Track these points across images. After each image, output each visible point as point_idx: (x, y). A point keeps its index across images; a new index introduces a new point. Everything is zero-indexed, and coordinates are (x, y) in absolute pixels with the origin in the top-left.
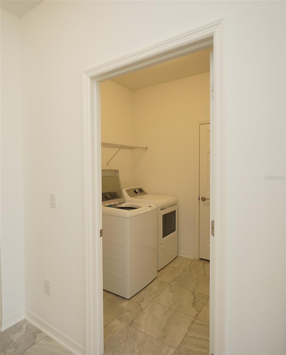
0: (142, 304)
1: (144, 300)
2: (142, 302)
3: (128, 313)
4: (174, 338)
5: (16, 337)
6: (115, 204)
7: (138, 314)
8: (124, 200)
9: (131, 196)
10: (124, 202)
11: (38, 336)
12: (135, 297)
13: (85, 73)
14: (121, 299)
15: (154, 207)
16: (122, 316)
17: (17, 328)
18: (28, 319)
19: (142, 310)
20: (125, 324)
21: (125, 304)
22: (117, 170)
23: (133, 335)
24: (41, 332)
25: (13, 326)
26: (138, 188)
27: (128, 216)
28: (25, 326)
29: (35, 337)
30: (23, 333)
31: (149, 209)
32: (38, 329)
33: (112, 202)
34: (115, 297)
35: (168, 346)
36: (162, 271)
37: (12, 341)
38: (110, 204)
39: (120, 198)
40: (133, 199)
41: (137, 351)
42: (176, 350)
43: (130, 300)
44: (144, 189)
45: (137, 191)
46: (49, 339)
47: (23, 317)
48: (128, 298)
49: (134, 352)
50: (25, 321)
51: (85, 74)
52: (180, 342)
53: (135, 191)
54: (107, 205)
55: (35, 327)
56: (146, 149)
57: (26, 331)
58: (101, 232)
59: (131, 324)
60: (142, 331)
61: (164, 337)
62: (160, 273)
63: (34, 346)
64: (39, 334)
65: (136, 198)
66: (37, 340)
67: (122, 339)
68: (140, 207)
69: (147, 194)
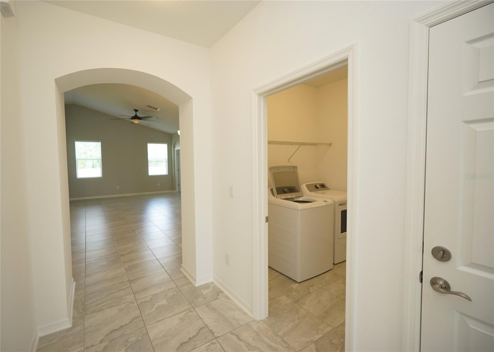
0: (311, 288)
1: (313, 286)
2: (311, 287)
3: (296, 293)
4: (335, 320)
5: (205, 292)
6: (292, 197)
7: (305, 295)
8: (302, 195)
9: (311, 191)
10: (301, 196)
11: (221, 294)
12: (306, 282)
13: (254, 91)
14: (292, 281)
15: (330, 201)
16: (290, 294)
17: (206, 286)
18: (215, 282)
19: (310, 293)
20: (291, 301)
21: (295, 286)
22: (296, 166)
23: (296, 310)
24: (223, 292)
25: (204, 285)
26: (319, 183)
27: (300, 209)
28: (212, 286)
29: (218, 295)
30: (210, 290)
31: (324, 204)
32: (221, 290)
33: (289, 196)
34: (287, 279)
35: (327, 324)
36: (339, 265)
37: (202, 294)
38: (287, 197)
39: (298, 192)
40: (313, 194)
41: (297, 321)
42: (333, 329)
43: (300, 283)
44: (327, 185)
45: (318, 186)
46: (228, 298)
47: (211, 280)
48: (299, 282)
49: (294, 321)
50: (212, 283)
51: (254, 93)
52: (339, 324)
53: (316, 186)
54: (284, 198)
55: (219, 289)
56: (330, 145)
57: (213, 290)
58: (267, 219)
59: (297, 301)
60: (306, 308)
61: (325, 317)
62: (336, 266)
63: (217, 300)
64: (222, 293)
65: (318, 193)
66: (219, 297)
67: (286, 311)
68: (315, 201)
69: (329, 189)
